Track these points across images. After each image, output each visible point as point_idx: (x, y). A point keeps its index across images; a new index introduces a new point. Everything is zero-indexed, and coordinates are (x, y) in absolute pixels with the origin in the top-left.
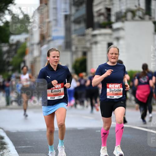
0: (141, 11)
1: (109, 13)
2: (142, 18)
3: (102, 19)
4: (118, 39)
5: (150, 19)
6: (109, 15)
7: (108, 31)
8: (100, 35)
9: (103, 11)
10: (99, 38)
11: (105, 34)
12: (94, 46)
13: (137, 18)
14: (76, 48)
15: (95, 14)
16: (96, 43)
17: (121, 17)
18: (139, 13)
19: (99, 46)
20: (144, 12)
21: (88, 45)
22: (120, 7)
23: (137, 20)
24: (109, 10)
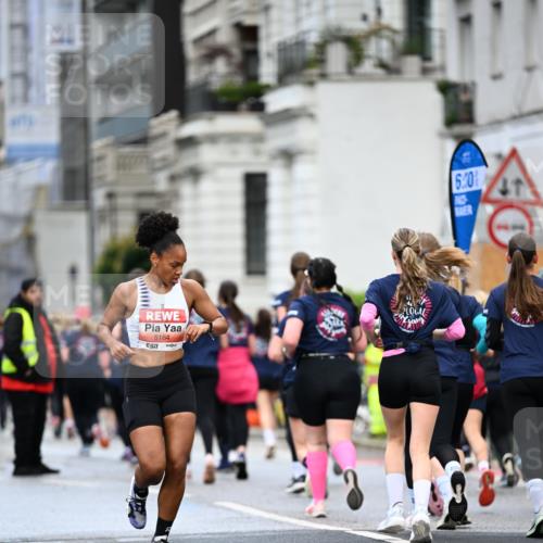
0: (388, 38)
1: (249, 46)
2: (390, 70)
3: (220, 73)
4: (288, 156)
5: (425, 71)
6: (251, 56)
7: (245, 122)
8: (213, 139)
9: (226, 37)
10: (207, 155)
11: (234, 138)
12: (186, 188)
13: (368, 67)
14: (110, 196)
15: (191, 52)
16: (195, 174)
17: (300, 65)
18: (380, 48)
19: (206, 185)
20: (400, 40)
21: (161, 183)
22: (298, 20)
23: (368, 78)
24: (249, 34)
